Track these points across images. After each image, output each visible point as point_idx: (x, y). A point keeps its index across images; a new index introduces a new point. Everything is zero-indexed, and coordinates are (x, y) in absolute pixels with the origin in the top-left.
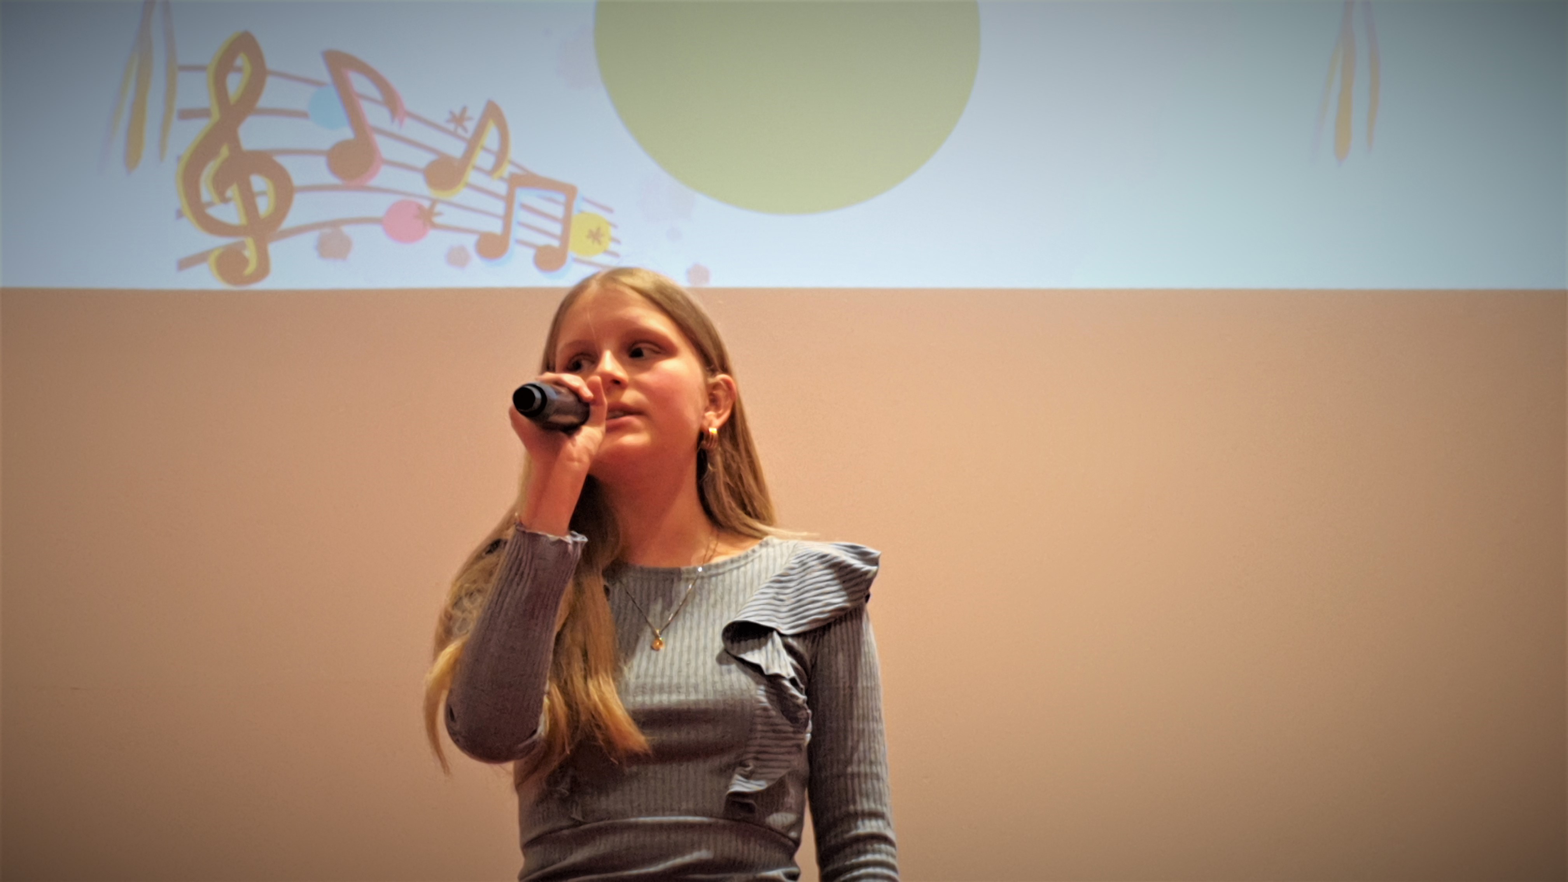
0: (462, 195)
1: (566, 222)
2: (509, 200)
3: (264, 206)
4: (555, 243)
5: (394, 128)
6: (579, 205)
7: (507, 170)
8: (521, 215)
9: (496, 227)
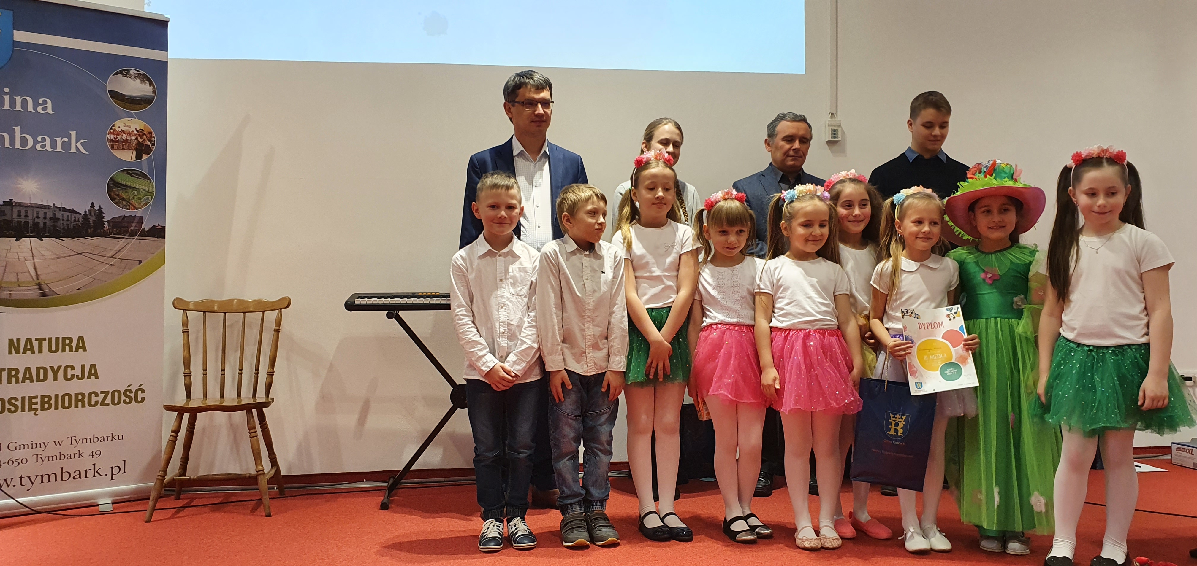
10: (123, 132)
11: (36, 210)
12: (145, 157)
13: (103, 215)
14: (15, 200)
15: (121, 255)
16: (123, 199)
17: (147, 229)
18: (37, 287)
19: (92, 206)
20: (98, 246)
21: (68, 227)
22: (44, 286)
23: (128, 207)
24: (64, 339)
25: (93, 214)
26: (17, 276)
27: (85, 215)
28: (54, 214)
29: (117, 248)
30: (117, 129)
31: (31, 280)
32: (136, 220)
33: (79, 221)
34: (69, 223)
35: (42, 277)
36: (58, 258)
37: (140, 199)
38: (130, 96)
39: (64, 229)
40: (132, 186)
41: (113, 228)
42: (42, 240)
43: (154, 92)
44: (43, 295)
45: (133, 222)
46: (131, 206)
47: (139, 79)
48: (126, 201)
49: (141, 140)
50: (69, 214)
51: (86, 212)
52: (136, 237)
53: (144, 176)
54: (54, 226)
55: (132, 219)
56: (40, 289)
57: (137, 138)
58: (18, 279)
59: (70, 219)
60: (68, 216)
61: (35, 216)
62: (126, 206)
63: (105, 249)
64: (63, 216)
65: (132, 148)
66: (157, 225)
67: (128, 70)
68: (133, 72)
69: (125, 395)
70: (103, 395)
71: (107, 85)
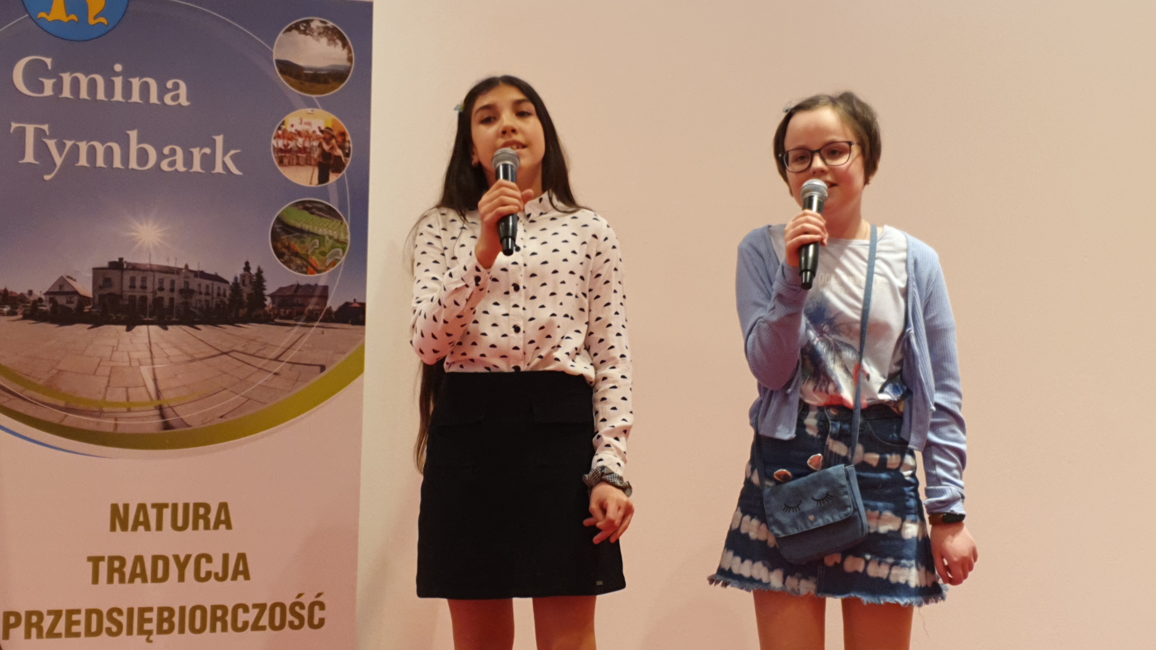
10: (299, 133)
11: (158, 276)
12: (333, 178)
13: (265, 284)
14: (129, 259)
15: (291, 355)
16: (297, 254)
17: (335, 309)
18: (157, 412)
19: (247, 268)
20: (255, 340)
21: (208, 305)
22: (168, 412)
23: (304, 269)
24: (197, 506)
25: (247, 282)
26: (127, 391)
27: (236, 284)
28: (187, 283)
29: (285, 343)
30: (290, 129)
31: (149, 399)
32: (318, 293)
33: (225, 296)
34: (209, 298)
35: (168, 396)
36: (191, 361)
37: (323, 254)
38: (310, 69)
39: (201, 309)
40: (311, 230)
41: (280, 306)
42: (166, 329)
43: (350, 59)
44: (167, 426)
45: (311, 296)
46: (309, 267)
47: (326, 36)
48: (301, 258)
49: (326, 147)
50: (209, 282)
51: (236, 278)
52: (317, 324)
53: (330, 212)
54: (186, 304)
55: (309, 290)
56: (162, 416)
57: (320, 145)
58: (128, 399)
59: (210, 291)
60: (207, 287)
61: (157, 286)
62: (302, 268)
63: (265, 345)
64: (200, 285)
65: (313, 162)
66: (351, 301)
67: (308, 22)
68: (316, 24)
69: (294, 613)
70: (256, 611)
71: (274, 51)
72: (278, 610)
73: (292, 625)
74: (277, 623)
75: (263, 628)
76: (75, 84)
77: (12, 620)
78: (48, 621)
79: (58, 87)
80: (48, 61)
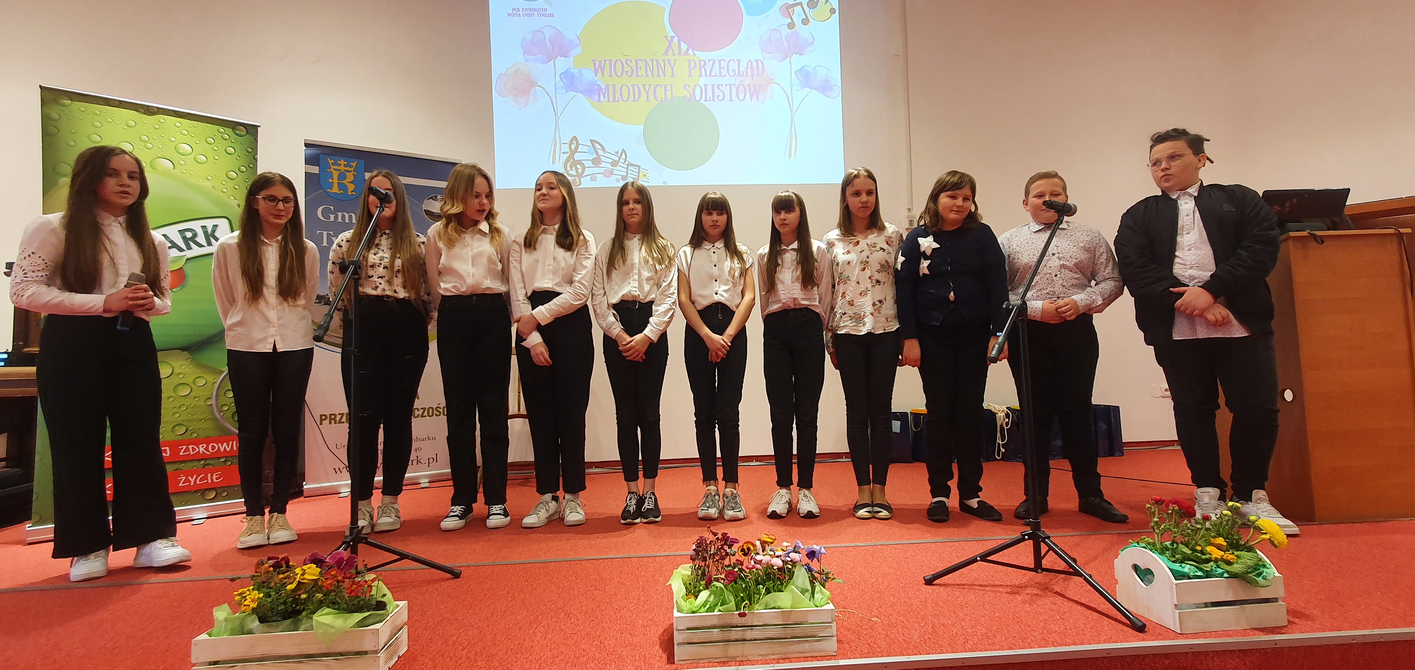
0: (618, 168)
1: (639, 173)
2: (627, 169)
3: (580, 171)
4: (637, 177)
5: (604, 155)
6: (641, 169)
7: (627, 163)
8: (629, 172)
9: (625, 174)
67: (436, 196)
68: (439, 197)
69: (437, 410)
70: (423, 410)
71: (423, 206)
72: (431, 410)
73: (436, 415)
74: (431, 414)
75: (425, 416)
76: (343, 217)
77: (324, 417)
78: (338, 418)
79: (336, 217)
80: (332, 208)
